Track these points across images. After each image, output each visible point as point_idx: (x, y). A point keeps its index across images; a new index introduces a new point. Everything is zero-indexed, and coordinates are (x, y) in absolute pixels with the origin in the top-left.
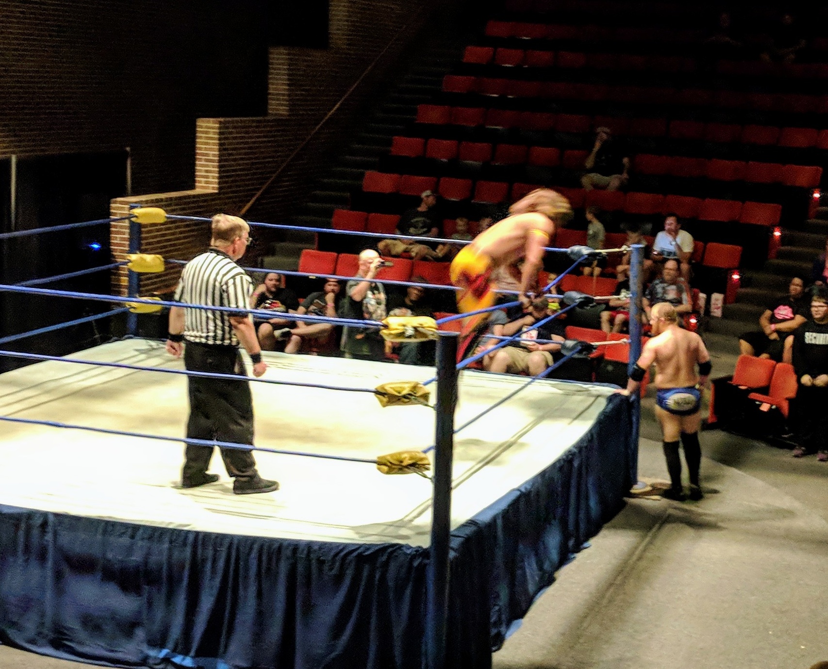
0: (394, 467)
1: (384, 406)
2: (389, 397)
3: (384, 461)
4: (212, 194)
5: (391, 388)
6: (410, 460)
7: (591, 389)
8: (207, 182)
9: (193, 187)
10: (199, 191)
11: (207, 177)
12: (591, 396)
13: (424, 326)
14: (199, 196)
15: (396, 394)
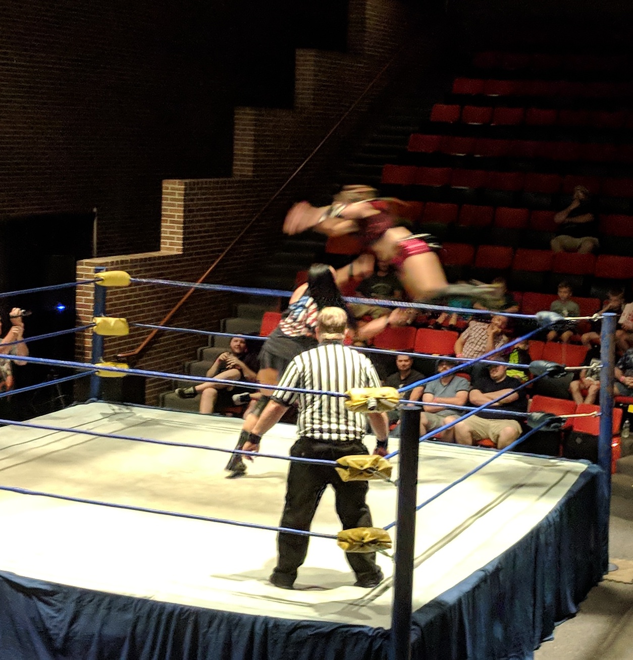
0: (354, 543)
2: (351, 471)
3: (345, 537)
4: (176, 256)
5: (353, 461)
6: (370, 537)
7: (559, 464)
8: (171, 244)
9: (158, 249)
10: (163, 252)
11: (173, 238)
12: (560, 471)
13: (386, 397)
14: (164, 257)
15: (358, 467)
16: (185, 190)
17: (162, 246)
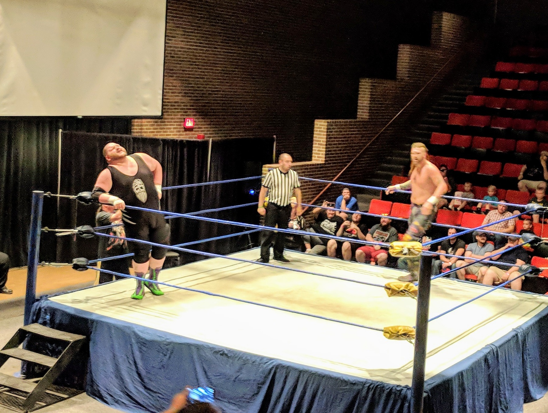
0: (393, 334)
1: (389, 296)
2: (392, 290)
3: (388, 331)
4: (320, 164)
5: (394, 285)
6: (403, 331)
7: (538, 298)
8: (318, 157)
9: (310, 160)
10: (313, 162)
11: (319, 154)
12: (537, 302)
13: (415, 248)
14: (313, 165)
15: (397, 289)
16: (328, 126)
17: (313, 158)
